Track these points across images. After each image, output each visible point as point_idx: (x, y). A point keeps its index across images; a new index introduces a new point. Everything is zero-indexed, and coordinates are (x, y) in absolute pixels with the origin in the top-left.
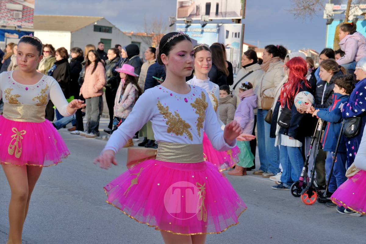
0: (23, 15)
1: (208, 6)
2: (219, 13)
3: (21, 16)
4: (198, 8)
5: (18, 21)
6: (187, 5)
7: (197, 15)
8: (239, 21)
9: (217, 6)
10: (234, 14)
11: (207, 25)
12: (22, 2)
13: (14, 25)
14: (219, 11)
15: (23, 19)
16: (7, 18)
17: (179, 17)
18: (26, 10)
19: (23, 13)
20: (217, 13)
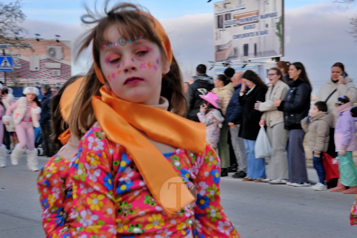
0: (61, 73)
1: (246, 47)
2: (258, 54)
3: (59, 74)
4: (236, 50)
5: (58, 79)
6: (224, 48)
7: (235, 57)
8: (278, 59)
9: (255, 46)
10: (273, 52)
11: (247, 66)
12: (59, 60)
13: (54, 82)
14: (258, 51)
15: (62, 76)
16: (47, 76)
17: (217, 61)
18: (63, 68)
19: (61, 71)
20: (256, 54)
